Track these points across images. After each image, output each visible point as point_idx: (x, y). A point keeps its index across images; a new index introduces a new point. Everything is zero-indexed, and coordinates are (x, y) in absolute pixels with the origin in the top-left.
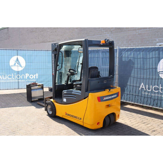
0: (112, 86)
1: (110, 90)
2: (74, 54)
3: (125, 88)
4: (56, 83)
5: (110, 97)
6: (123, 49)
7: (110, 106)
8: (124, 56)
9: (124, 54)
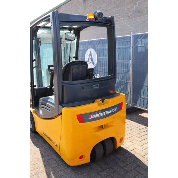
0: (112, 92)
1: (103, 102)
2: (82, 46)
3: (141, 90)
4: (35, 86)
5: (103, 114)
6: (138, 36)
7: (103, 127)
8: (140, 45)
9: (141, 42)
